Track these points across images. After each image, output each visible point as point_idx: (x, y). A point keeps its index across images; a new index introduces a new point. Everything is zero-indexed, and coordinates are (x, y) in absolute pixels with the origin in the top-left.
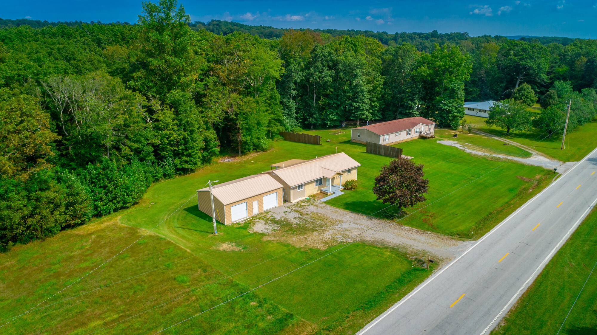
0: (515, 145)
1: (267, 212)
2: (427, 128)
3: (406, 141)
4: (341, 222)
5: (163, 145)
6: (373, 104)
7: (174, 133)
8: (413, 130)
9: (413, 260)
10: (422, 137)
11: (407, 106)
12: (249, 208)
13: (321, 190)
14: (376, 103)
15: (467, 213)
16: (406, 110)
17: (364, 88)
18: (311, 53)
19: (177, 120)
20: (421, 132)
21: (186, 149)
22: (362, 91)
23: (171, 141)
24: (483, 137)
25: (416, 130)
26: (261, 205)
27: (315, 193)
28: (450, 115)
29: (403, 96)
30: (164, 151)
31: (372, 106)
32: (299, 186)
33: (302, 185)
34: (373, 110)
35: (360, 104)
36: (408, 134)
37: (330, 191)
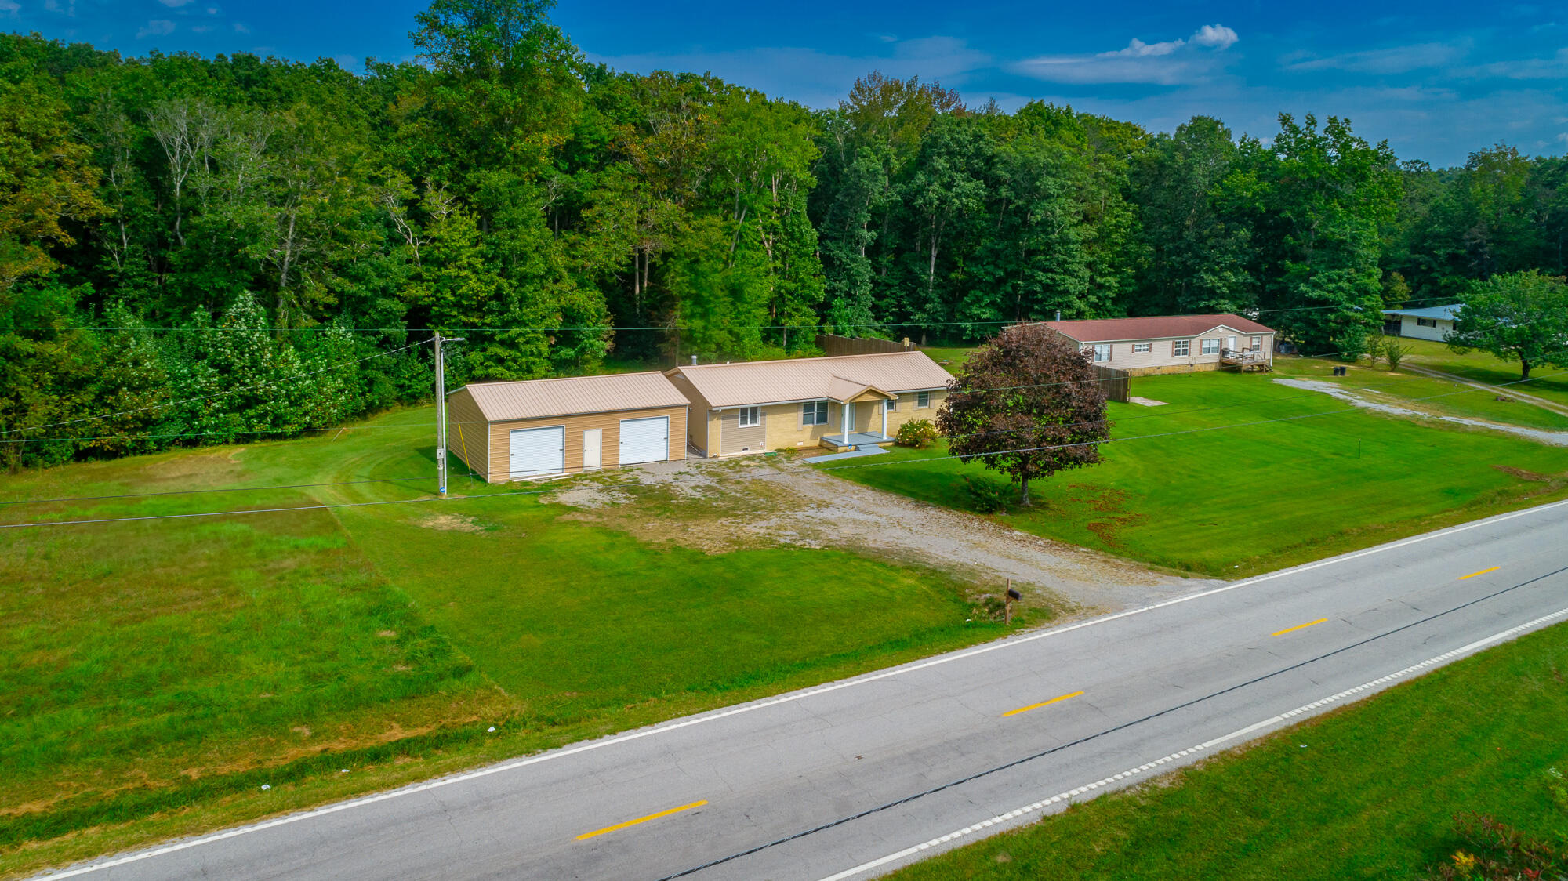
0: (1535, 403)
1: (628, 469)
2: (1246, 342)
3: (1171, 370)
4: (823, 505)
5: (442, 307)
6: (1099, 280)
7: (472, 276)
8: (1195, 343)
9: (980, 603)
10: (1229, 368)
11: (1200, 287)
12: (573, 448)
13: (822, 440)
14: (1109, 279)
15: (1254, 524)
16: (1198, 300)
17: (1072, 234)
18: (922, 134)
19: (488, 244)
20: (1224, 353)
21: (506, 325)
22: (1065, 241)
23: (462, 296)
24: (1437, 383)
25: (1205, 345)
26: (610, 444)
27: (800, 444)
28: (1332, 317)
29: (1187, 259)
30: (443, 325)
31: (1101, 286)
32: (744, 411)
33: (754, 410)
34: (1099, 298)
35: (1057, 277)
36: (1177, 353)
37: (846, 442)
